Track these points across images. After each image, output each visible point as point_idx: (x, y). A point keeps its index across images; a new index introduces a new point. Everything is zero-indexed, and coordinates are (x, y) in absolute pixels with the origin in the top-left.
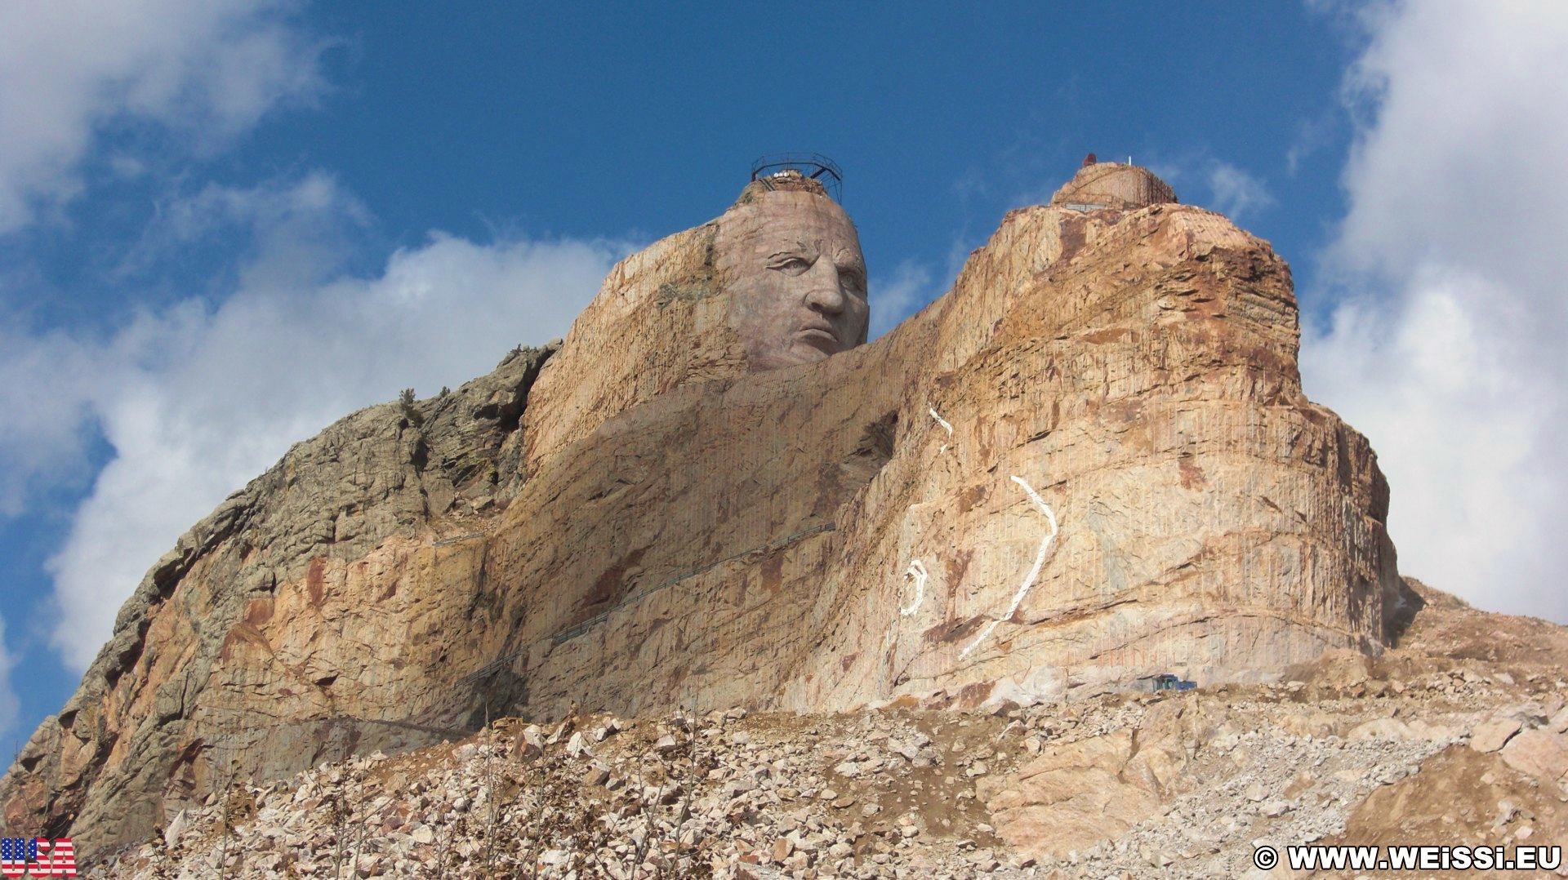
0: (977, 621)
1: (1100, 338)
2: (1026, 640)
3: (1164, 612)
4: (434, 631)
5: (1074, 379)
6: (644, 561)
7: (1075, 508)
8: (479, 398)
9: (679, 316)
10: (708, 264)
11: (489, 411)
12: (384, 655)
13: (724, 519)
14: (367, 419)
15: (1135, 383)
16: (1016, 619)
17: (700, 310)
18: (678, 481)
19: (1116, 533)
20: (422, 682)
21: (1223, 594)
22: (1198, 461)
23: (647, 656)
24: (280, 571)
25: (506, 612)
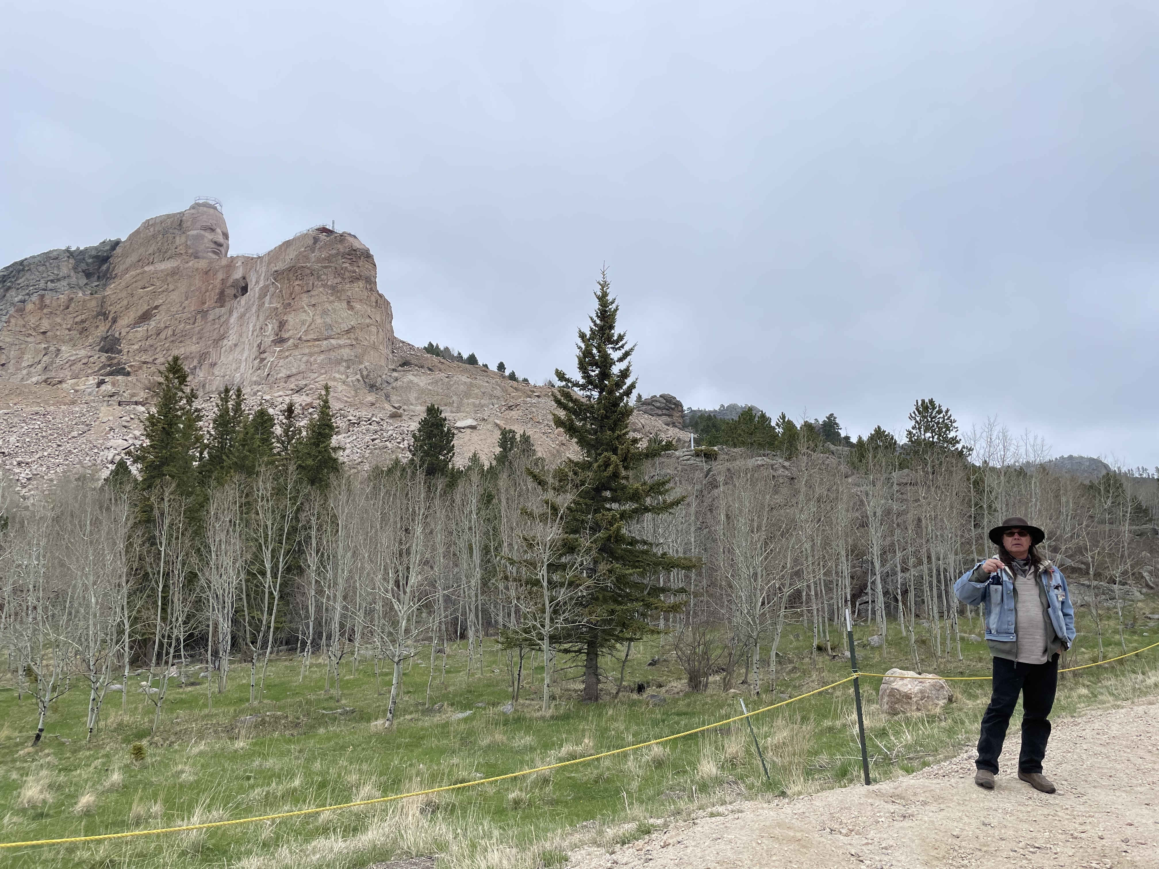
0: (288, 339)
1: (326, 267)
2: (303, 346)
3: (341, 342)
4: (83, 321)
5: (318, 277)
6: (160, 308)
7: (318, 312)
8: (94, 253)
9: (171, 239)
10: (180, 225)
11: (96, 257)
12: (64, 326)
13: (187, 299)
14: (55, 253)
15: (336, 281)
16: (300, 339)
17: (177, 238)
18: (171, 287)
19: (328, 320)
20: (78, 336)
21: (357, 339)
22: (352, 304)
23: (163, 336)
24: (27, 297)
25: (110, 319)
